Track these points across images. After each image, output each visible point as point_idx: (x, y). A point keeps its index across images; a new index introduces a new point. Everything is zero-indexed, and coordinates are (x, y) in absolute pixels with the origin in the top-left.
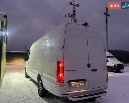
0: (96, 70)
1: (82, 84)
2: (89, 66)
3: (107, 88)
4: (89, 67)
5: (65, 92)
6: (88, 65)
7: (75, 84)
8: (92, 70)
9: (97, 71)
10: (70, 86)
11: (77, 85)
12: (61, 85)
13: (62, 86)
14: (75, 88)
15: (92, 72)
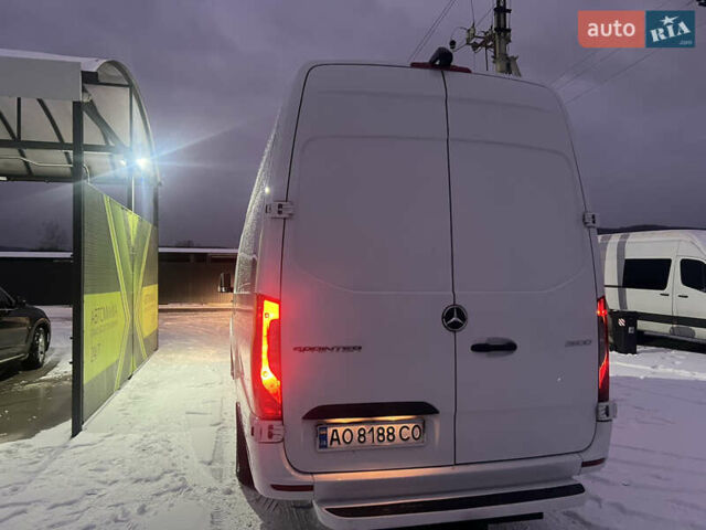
0: (510, 347)
1: (407, 433)
2: (454, 318)
3: (601, 461)
4: (455, 327)
5: (291, 475)
6: (448, 315)
7: (355, 429)
8: (477, 348)
9: (516, 353)
10: (324, 437)
11: (369, 436)
12: (265, 434)
13: (270, 436)
14: (361, 453)
15: (482, 358)
